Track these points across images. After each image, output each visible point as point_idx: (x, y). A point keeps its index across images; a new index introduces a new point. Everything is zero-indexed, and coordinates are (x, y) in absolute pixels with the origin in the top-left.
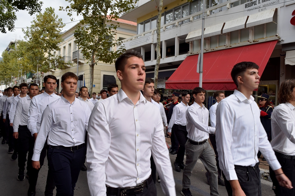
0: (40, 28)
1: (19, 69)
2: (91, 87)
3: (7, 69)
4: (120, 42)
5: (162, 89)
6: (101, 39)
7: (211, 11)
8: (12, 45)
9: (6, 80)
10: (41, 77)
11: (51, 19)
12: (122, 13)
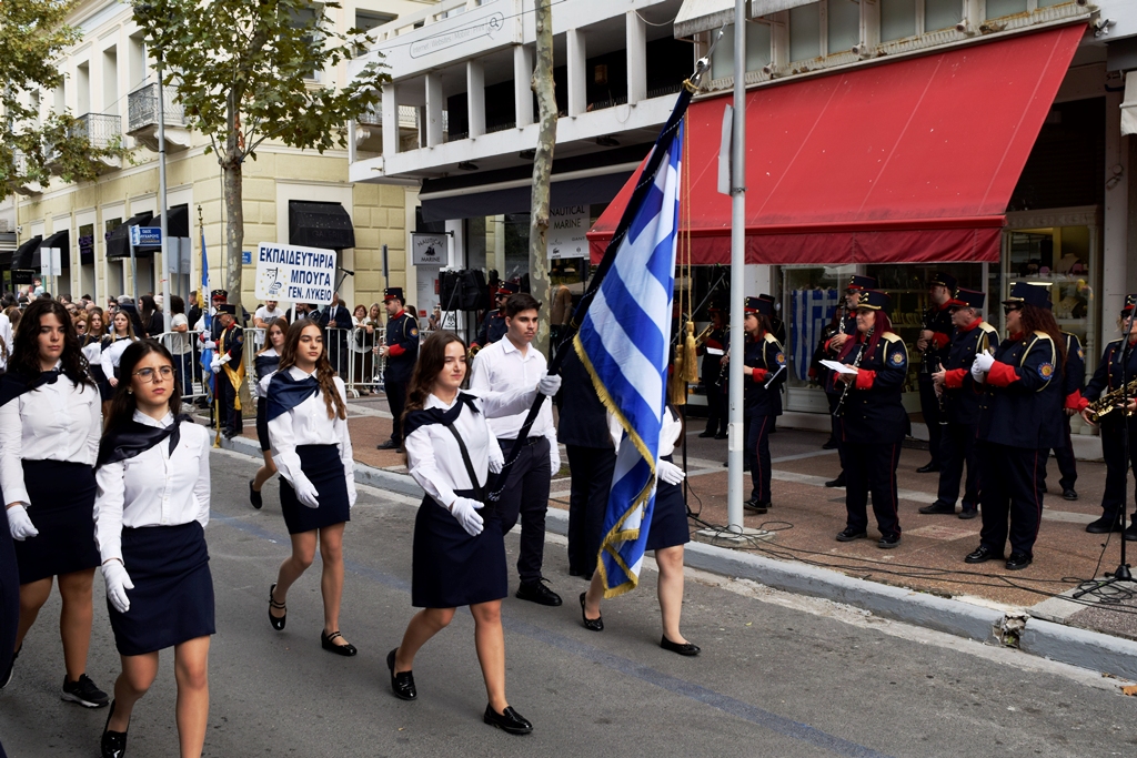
2: (233, 268)
4: (361, 38)
5: (575, 262)
6: (268, 32)
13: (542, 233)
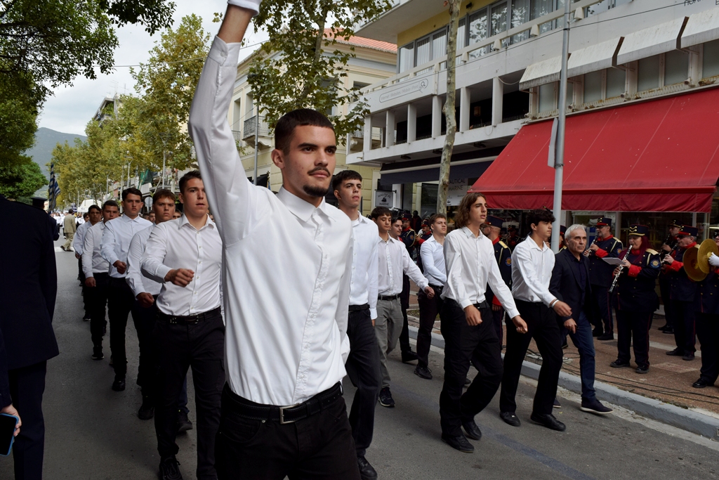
0: (170, 65)
1: (123, 162)
3: (96, 162)
4: (357, 92)
6: (311, 86)
7: (586, 10)
8: (108, 106)
9: (95, 188)
10: (173, 180)
11: (194, 42)
12: (362, 22)
13: (445, 189)
